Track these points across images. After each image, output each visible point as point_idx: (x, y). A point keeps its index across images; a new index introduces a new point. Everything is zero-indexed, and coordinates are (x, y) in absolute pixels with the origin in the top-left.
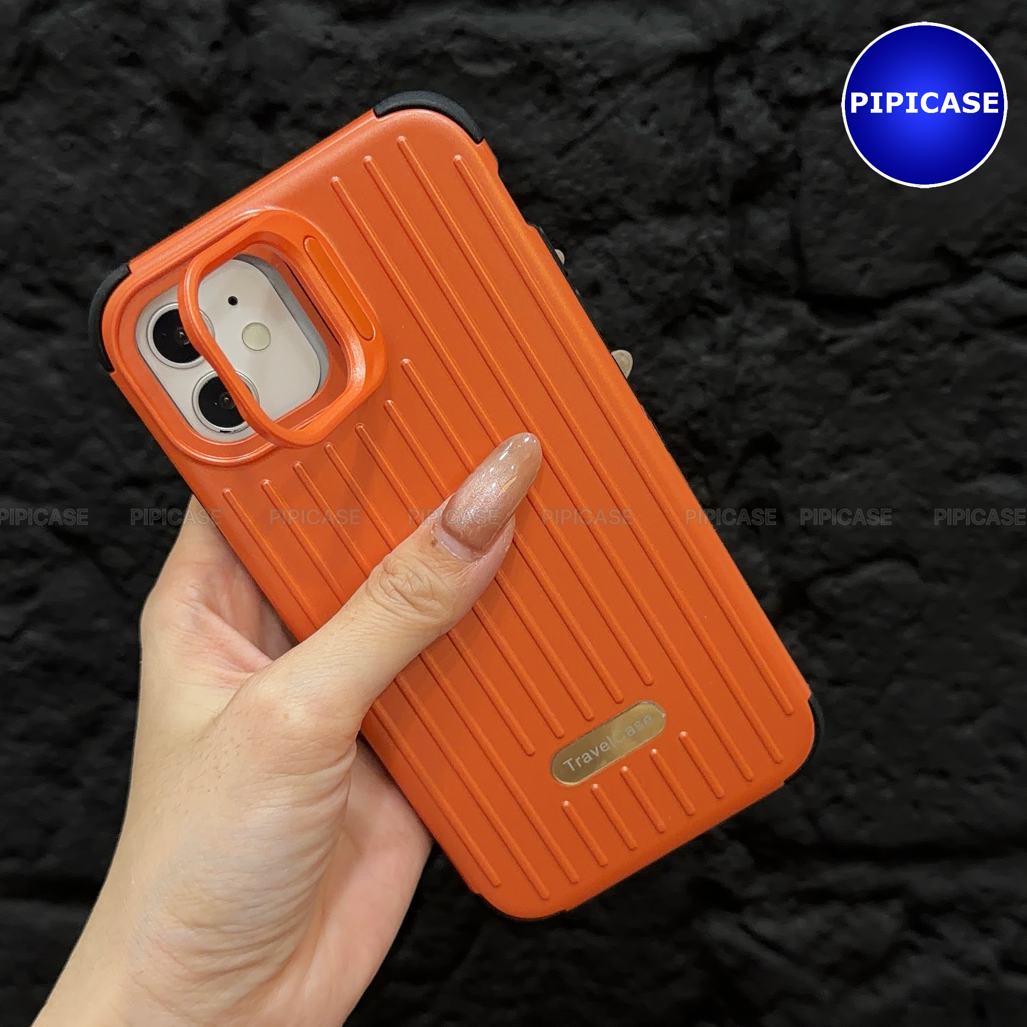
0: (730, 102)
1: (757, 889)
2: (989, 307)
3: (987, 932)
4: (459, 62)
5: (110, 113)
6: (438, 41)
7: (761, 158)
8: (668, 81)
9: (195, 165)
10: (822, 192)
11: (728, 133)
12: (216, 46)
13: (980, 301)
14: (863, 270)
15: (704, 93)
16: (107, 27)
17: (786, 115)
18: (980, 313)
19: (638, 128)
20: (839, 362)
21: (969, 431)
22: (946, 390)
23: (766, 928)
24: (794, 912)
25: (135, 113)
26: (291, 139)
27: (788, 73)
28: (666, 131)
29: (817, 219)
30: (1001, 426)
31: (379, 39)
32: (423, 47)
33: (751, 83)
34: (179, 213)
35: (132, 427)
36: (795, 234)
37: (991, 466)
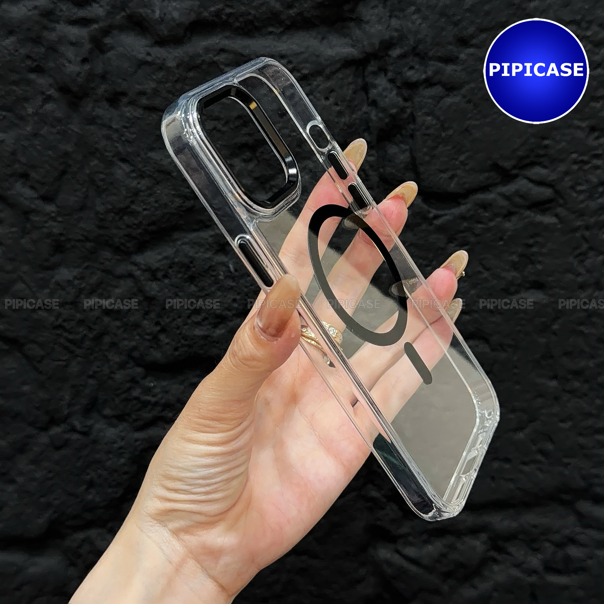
0: (375, 86)
1: (404, 530)
2: (522, 197)
3: (536, 550)
4: (222, 67)
5: (26, 99)
6: (211, 55)
7: (393, 117)
8: (340, 75)
9: (75, 127)
10: (428, 135)
11: (374, 103)
12: (85, 61)
13: (517, 193)
14: (452, 178)
15: (360, 81)
16: (23, 51)
17: (406, 93)
18: (518, 200)
19: (324, 102)
20: (441, 229)
21: (514, 266)
22: (501, 243)
23: (410, 551)
24: (426, 542)
25: (40, 98)
26: (129, 111)
27: (406, 69)
28: (339, 103)
29: (425, 150)
30: (532, 263)
31: (177, 55)
32: (202, 58)
33: (386, 75)
34: (66, 154)
35: (41, 275)
36: (413, 158)
37: (528, 285)
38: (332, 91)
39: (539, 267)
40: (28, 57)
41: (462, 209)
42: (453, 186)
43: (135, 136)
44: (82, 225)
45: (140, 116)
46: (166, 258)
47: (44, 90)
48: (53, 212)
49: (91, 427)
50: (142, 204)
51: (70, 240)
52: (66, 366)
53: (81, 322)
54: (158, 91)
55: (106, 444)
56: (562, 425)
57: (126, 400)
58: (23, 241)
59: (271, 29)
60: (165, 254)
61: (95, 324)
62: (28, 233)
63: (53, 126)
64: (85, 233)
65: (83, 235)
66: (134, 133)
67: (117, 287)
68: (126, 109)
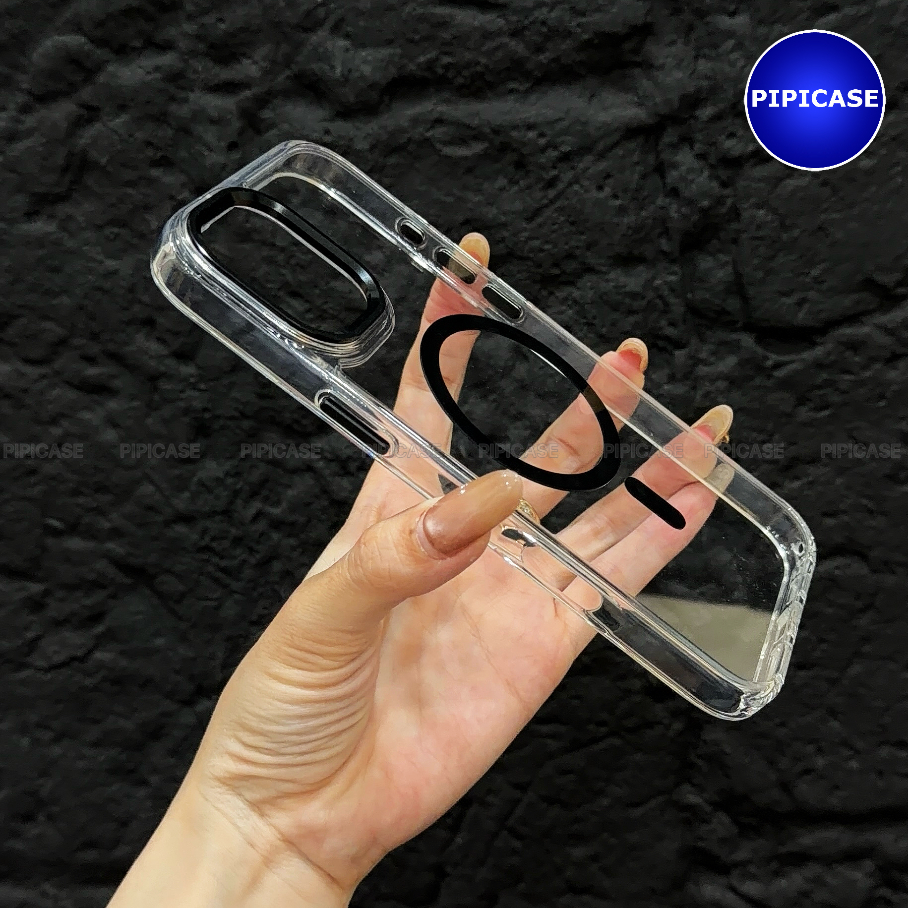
1: (742, 854)
8: (619, 151)
10: (761, 238)
12: (232, 146)
15: (651, 159)
24: (777, 874)
28: (620, 194)
31: (371, 131)
32: (407, 136)
33: (692, 148)
36: (738, 275)
38: (608, 176)
40: (149, 144)
41: (818, 351)
42: (801, 317)
44: (235, 394)
48: (192, 376)
51: (219, 417)
52: (217, 608)
53: (237, 541)
59: (512, 85)
61: (258, 543)
62: (156, 409)
64: (241, 407)
65: (236, 409)
67: (289, 487)
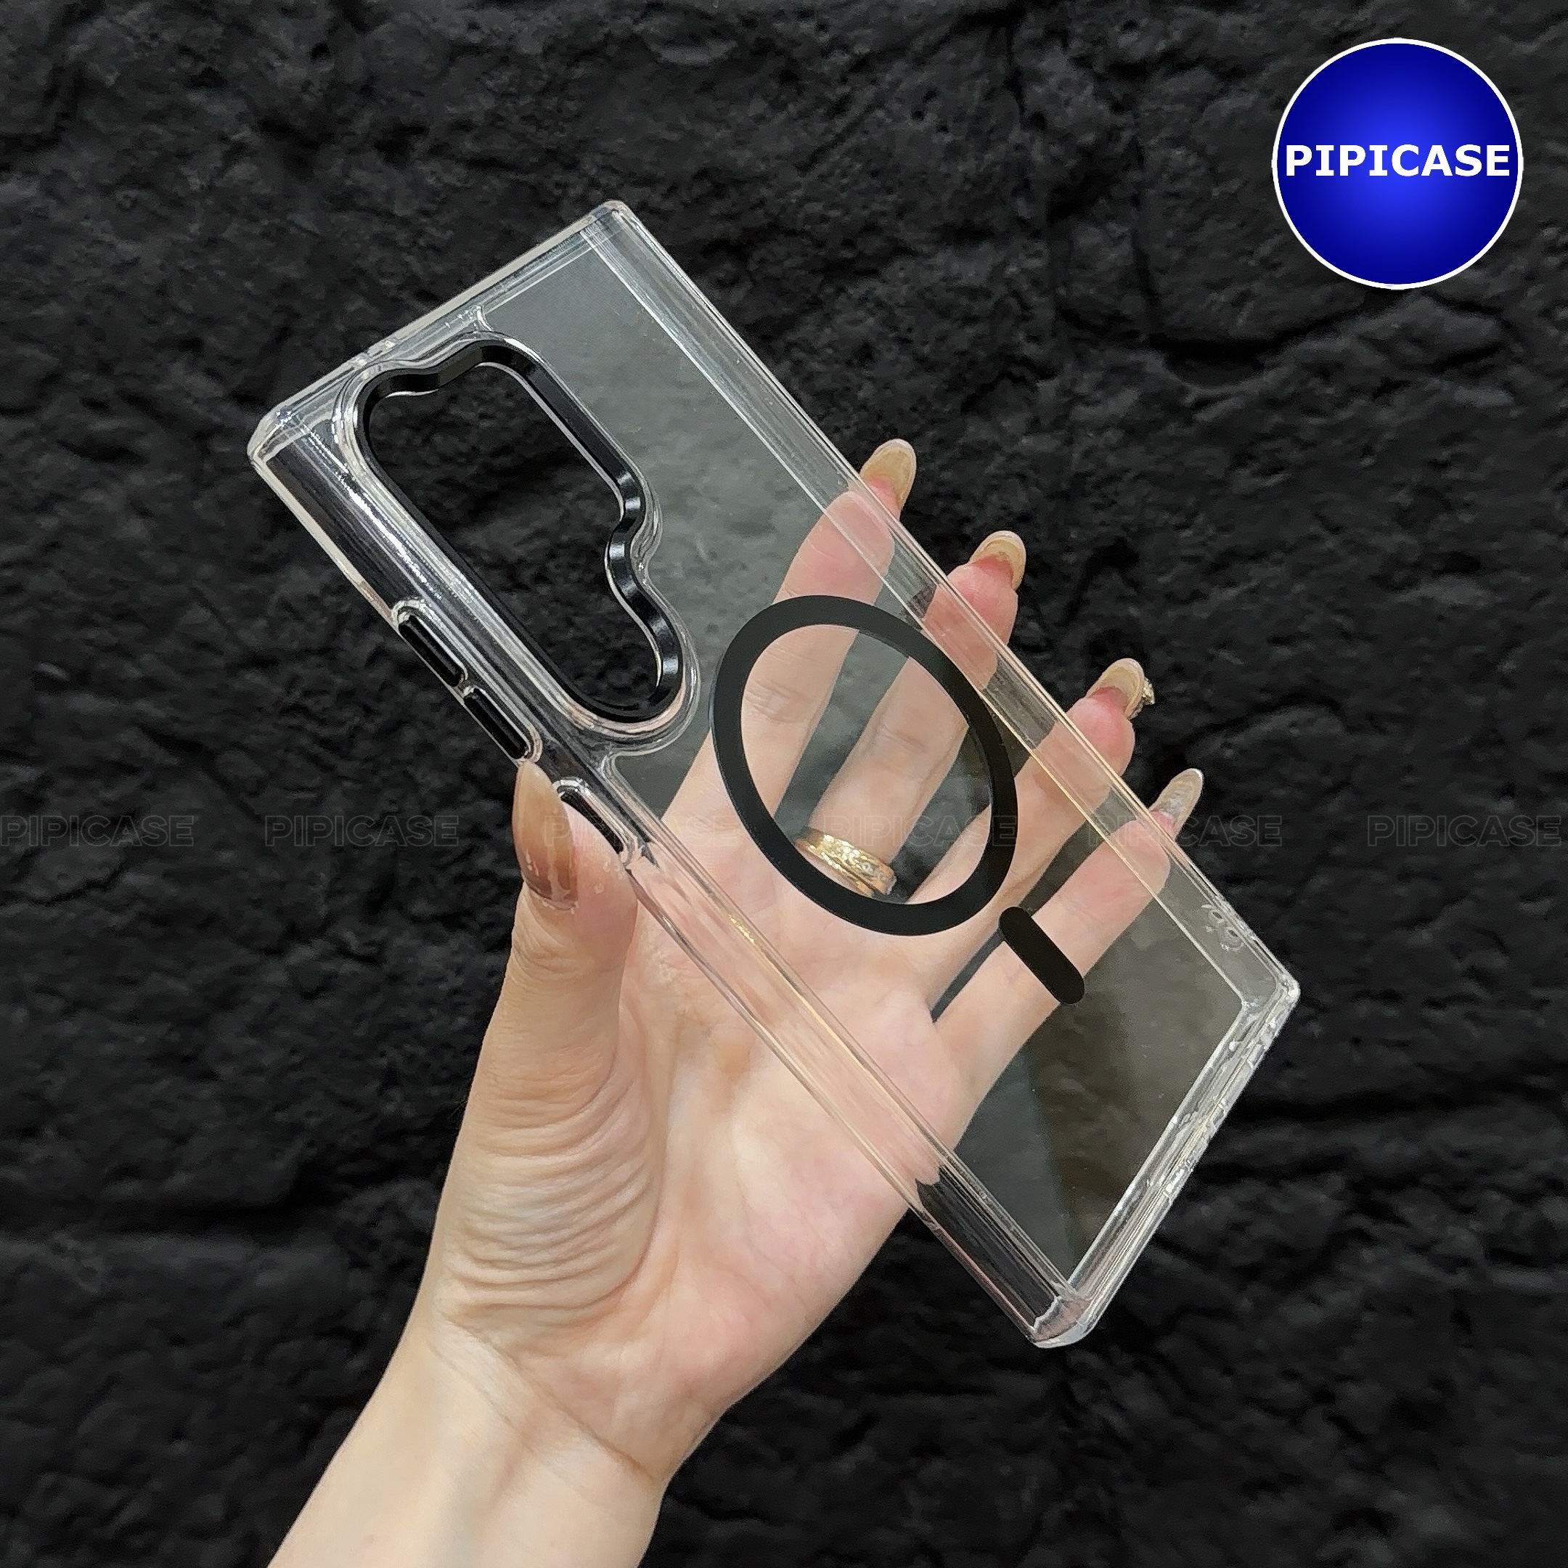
0: (1039, 78)
2: (1417, 341)
3: (1467, 1211)
4: (655, 48)
5: (184, 156)
6: (627, 20)
7: (1087, 153)
9: (304, 220)
11: (1038, 121)
13: (1407, 333)
14: (1239, 301)
16: (170, 37)
17: (1118, 90)
18: (1409, 350)
19: (912, 125)
20: (1214, 433)
21: (1403, 518)
22: (1368, 461)
25: (216, 153)
26: (432, 173)
27: (1117, 29)
29: (1170, 234)
30: (1448, 507)
34: (287, 287)
35: (244, 587)
37: (1436, 566)
39: (1466, 518)
43: (450, 233)
45: (459, 184)
46: (540, 533)
47: (226, 130)
49: (382, 945)
50: (475, 404)
54: (501, 119)
55: (421, 984)
56: (1527, 907)
57: (462, 879)
58: (198, 505)
60: (538, 524)
63: (254, 220)
66: (446, 227)
68: (425, 168)
